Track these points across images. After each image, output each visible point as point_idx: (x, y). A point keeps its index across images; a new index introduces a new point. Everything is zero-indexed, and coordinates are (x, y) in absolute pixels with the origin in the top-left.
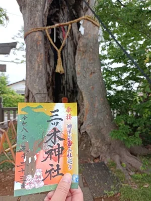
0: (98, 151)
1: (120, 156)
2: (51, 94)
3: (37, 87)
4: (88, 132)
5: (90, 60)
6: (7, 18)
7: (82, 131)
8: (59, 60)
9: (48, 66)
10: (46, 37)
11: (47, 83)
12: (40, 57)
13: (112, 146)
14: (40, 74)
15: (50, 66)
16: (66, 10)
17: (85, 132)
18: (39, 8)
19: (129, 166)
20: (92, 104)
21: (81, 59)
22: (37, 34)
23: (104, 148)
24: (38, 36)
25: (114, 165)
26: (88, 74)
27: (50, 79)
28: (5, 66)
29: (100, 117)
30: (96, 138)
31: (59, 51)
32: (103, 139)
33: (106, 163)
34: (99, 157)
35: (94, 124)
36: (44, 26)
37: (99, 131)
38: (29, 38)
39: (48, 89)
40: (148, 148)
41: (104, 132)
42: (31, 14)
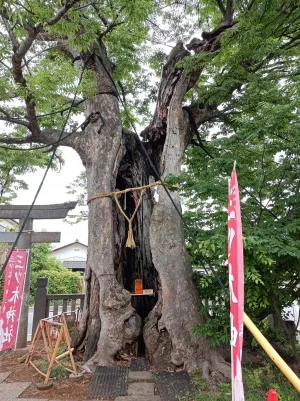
0: (182, 356)
1: (210, 362)
2: (120, 274)
3: (101, 267)
4: (168, 328)
5: (168, 231)
6: (61, 161)
7: (160, 328)
8: (130, 231)
9: (117, 236)
10: (114, 203)
11: (115, 259)
12: (107, 228)
13: (200, 348)
14: (106, 250)
15: (120, 236)
16: (141, 162)
17: (165, 328)
18: (107, 169)
19: (220, 376)
20: (173, 289)
21: (157, 231)
22: (104, 200)
23: (190, 352)
24: (105, 203)
25: (199, 373)
26: (165, 249)
27: (120, 253)
28: (59, 234)
29: (185, 307)
30: (179, 338)
31: (130, 221)
32: (188, 339)
33: (189, 371)
34: (182, 365)
35: (175, 317)
36: (112, 190)
37: (182, 327)
38: (94, 203)
39: (116, 267)
40: (255, 355)
41: (189, 327)
42: (97, 176)
